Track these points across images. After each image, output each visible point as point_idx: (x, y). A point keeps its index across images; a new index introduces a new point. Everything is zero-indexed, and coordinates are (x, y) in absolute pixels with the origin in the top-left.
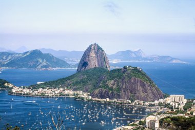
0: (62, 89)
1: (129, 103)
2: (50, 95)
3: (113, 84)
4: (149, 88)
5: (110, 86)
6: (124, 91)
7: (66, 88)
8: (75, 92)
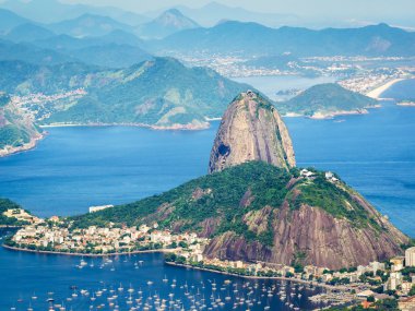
0: (145, 229)
1: (289, 275)
2: (105, 249)
3: (259, 223)
4: (345, 232)
5: (250, 228)
6: (281, 242)
7: (156, 226)
8: (177, 239)
